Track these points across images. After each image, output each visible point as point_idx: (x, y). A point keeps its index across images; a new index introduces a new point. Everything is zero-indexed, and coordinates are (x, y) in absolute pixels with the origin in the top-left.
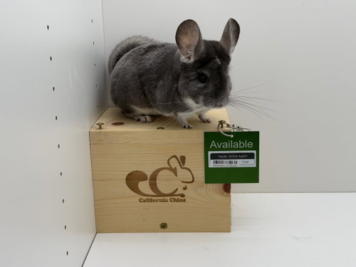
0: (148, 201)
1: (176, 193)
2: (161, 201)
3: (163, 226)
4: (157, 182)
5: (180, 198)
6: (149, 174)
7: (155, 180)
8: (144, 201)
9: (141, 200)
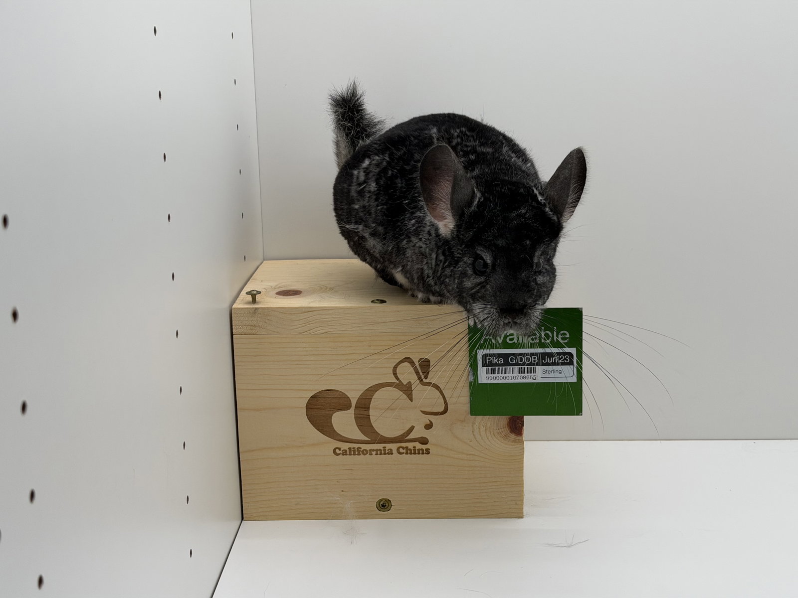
1: (411, 436)
2: (379, 452)
3: (384, 506)
4: (372, 412)
5: (418, 446)
6: (354, 399)
8: (345, 453)
9: (338, 451)
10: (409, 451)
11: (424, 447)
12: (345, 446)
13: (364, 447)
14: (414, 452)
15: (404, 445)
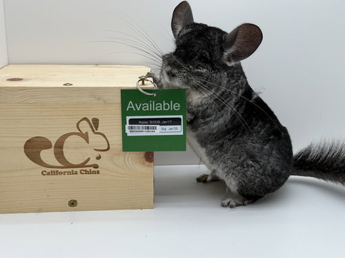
0: (52, 173)
1: (88, 164)
2: (69, 173)
3: (73, 204)
4: (64, 150)
5: (93, 169)
6: (53, 141)
7: (62, 148)
8: (48, 174)
9: (44, 173)
10: (87, 172)
11: (96, 170)
12: (49, 170)
13: (60, 170)
14: (91, 173)
15: (84, 169)
